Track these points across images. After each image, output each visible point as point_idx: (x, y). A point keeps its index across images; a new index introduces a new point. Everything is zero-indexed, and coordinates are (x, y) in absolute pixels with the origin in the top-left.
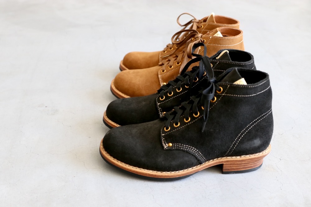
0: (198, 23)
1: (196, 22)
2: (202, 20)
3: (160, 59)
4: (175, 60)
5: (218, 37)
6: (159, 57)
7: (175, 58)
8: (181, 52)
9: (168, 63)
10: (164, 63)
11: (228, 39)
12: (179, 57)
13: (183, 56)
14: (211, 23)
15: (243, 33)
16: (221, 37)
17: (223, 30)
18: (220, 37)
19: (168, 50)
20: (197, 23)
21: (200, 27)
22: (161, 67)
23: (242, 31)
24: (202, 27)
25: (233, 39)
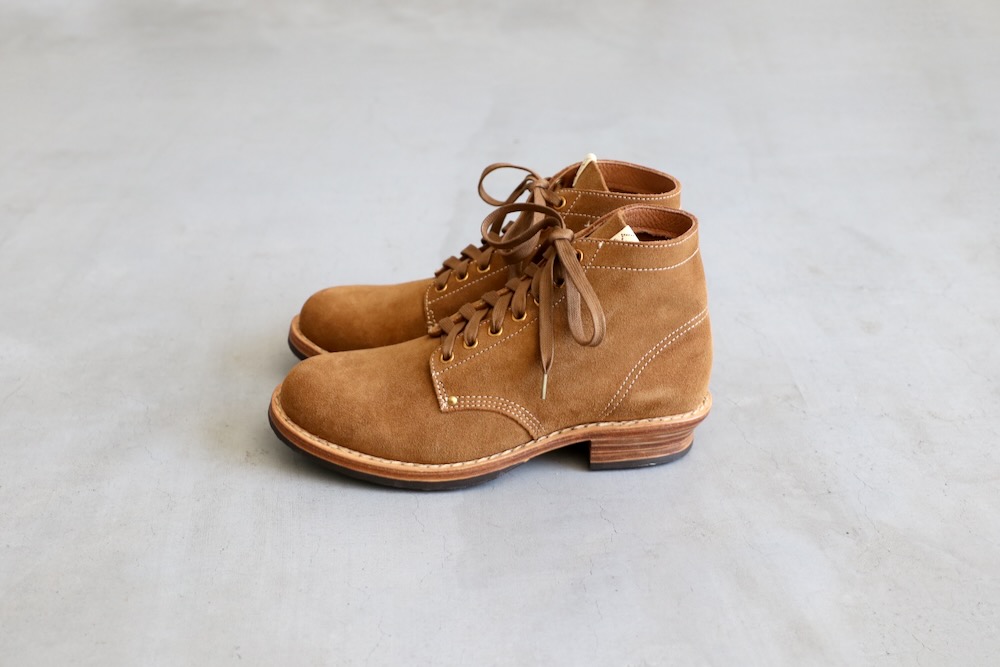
0: (546, 188)
1: (540, 187)
2: (555, 177)
3: (430, 313)
4: (484, 318)
5: (624, 243)
6: (423, 305)
7: (483, 313)
8: (502, 291)
9: (463, 330)
10: (446, 330)
11: (655, 249)
12: (496, 307)
13: (510, 305)
14: (593, 192)
15: (700, 225)
16: (634, 244)
17: (636, 214)
18: (629, 243)
19: (450, 281)
20: (543, 191)
21: (556, 202)
22: (437, 340)
23: (696, 220)
24: (561, 202)
25: (672, 247)
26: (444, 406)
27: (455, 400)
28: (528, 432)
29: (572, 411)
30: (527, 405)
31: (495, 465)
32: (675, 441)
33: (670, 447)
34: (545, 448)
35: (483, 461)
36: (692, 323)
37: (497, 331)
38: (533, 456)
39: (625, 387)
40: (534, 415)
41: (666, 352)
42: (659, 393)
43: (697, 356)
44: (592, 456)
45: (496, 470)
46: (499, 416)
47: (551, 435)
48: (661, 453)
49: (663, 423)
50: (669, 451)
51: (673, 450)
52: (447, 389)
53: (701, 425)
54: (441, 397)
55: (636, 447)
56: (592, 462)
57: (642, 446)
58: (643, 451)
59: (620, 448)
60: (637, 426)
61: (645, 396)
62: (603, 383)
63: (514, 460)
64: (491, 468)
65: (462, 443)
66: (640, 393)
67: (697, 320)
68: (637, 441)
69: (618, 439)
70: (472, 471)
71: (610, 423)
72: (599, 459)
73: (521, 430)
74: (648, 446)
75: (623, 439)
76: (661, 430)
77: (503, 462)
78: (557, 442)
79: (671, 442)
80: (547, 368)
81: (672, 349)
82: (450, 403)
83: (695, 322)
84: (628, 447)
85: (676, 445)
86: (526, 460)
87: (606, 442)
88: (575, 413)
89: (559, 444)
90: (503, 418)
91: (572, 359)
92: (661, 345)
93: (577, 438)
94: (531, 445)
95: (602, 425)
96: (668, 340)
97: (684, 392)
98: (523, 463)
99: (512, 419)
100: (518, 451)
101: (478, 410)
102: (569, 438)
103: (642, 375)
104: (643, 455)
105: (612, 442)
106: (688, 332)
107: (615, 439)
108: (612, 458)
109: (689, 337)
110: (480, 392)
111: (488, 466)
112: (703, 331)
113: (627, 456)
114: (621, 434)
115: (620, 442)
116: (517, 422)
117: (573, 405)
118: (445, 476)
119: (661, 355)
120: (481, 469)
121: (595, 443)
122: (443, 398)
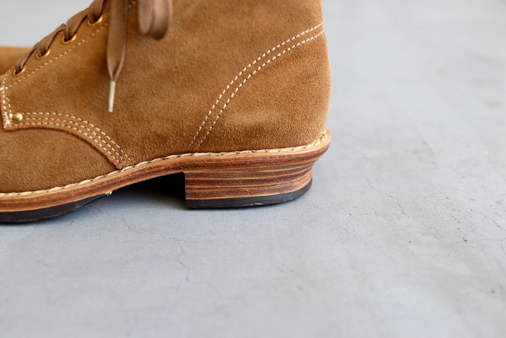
26: (8, 122)
27: (20, 116)
28: (106, 158)
29: (158, 136)
30: (102, 126)
31: (68, 195)
32: (285, 178)
33: (280, 184)
34: (130, 179)
35: (56, 190)
36: (303, 38)
37: (70, 38)
38: (117, 188)
39: (219, 107)
40: (112, 137)
41: (269, 68)
42: (260, 116)
43: (308, 77)
44: (187, 191)
45: (70, 201)
46: (69, 137)
47: (138, 165)
48: (269, 191)
49: (268, 154)
50: (278, 190)
51: (283, 189)
52: (12, 104)
53: (321, 159)
54: (6, 114)
55: (238, 181)
56: (187, 198)
57: (245, 182)
58: (246, 188)
59: (218, 182)
60: (238, 157)
61: (243, 119)
62: (190, 100)
63: (91, 191)
64: (64, 199)
65: (27, 167)
66: (237, 115)
67: (308, 35)
68: (238, 175)
69: (215, 171)
70: (40, 201)
71: (208, 154)
72: (195, 195)
73: (97, 155)
74: (252, 181)
75: (221, 172)
76: (265, 162)
77: (78, 193)
78: (143, 172)
79: (280, 179)
80: (114, 73)
81: (277, 65)
82: (15, 120)
83: (304, 38)
84: (228, 182)
85: (287, 183)
86: (110, 192)
87: (202, 175)
88: (162, 139)
89: (146, 174)
90: (74, 139)
91: (147, 66)
92: (263, 60)
93: (167, 169)
94: (113, 175)
95: (196, 155)
96: (272, 53)
97: (292, 118)
98: (104, 196)
99: (85, 141)
100: (98, 180)
101: (44, 128)
102: (158, 169)
103: (239, 93)
104: (246, 193)
105: (208, 175)
106: (297, 48)
107: (211, 171)
108: (210, 194)
109: (298, 54)
110: (48, 108)
111: (60, 197)
112: (317, 50)
113: (229, 193)
114: (218, 165)
115: (219, 175)
116: (90, 144)
117: (156, 126)
118: (11, 206)
119: (264, 72)
120: (51, 199)
121: (188, 175)
122: (8, 115)
